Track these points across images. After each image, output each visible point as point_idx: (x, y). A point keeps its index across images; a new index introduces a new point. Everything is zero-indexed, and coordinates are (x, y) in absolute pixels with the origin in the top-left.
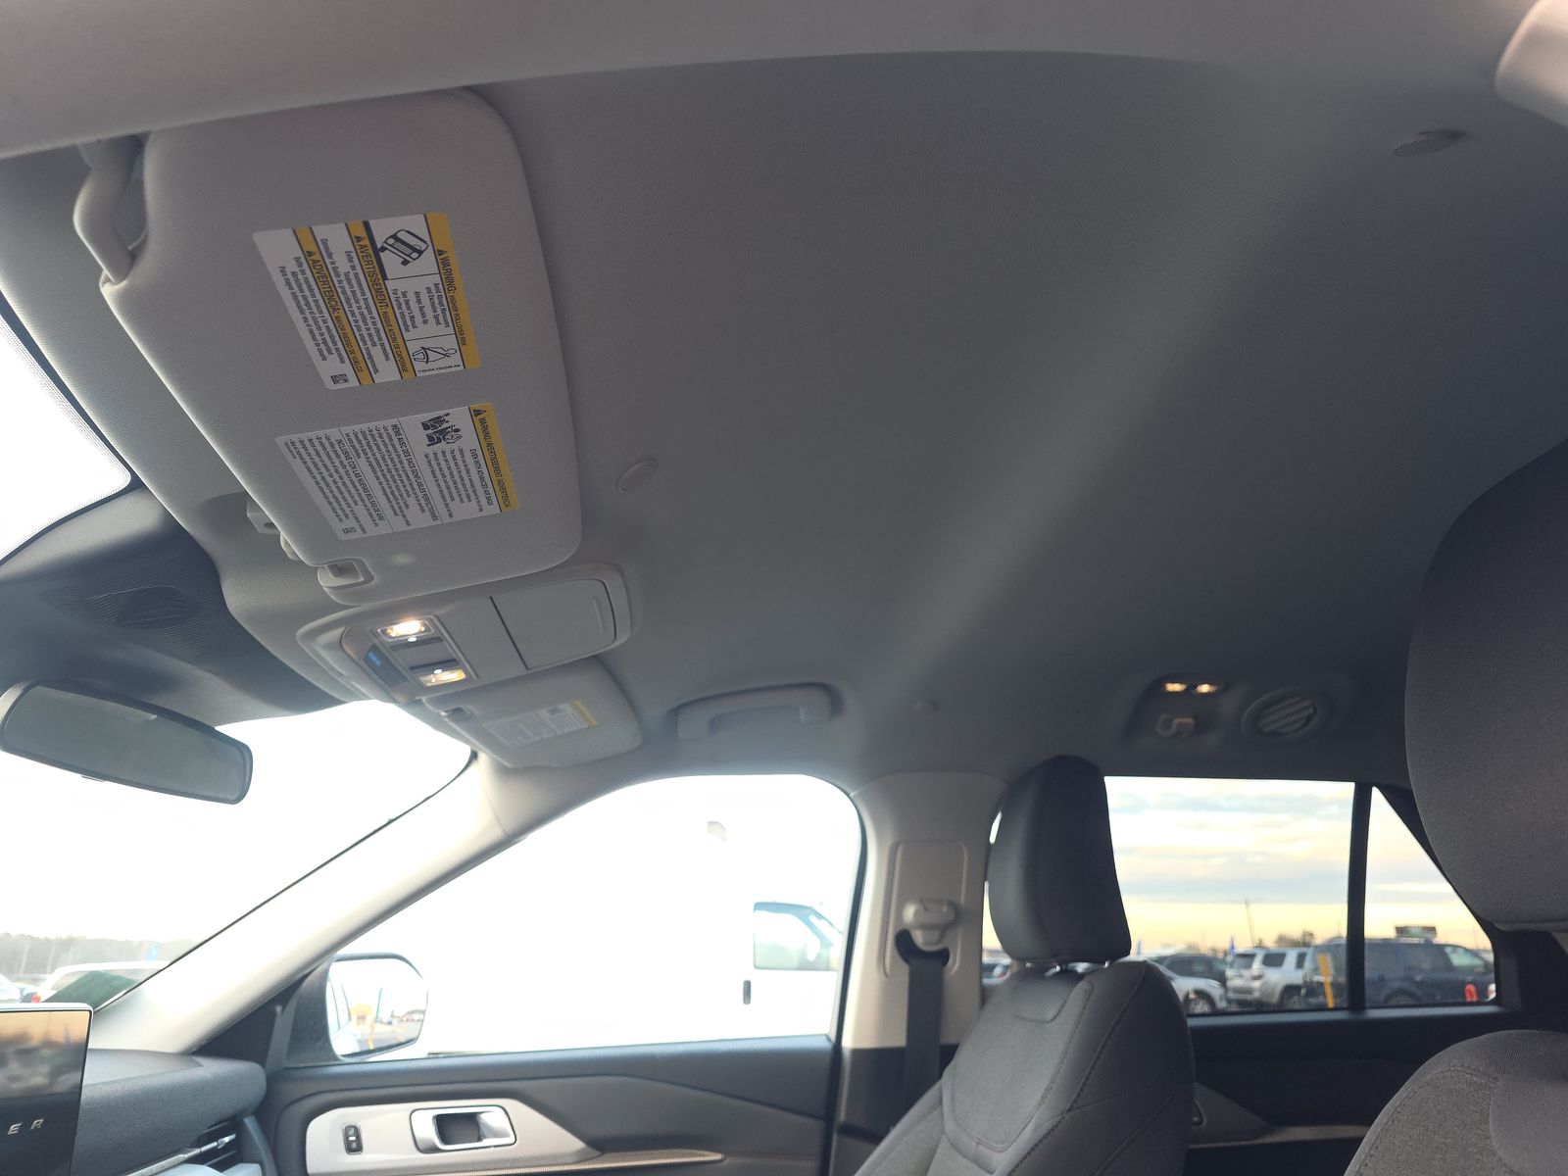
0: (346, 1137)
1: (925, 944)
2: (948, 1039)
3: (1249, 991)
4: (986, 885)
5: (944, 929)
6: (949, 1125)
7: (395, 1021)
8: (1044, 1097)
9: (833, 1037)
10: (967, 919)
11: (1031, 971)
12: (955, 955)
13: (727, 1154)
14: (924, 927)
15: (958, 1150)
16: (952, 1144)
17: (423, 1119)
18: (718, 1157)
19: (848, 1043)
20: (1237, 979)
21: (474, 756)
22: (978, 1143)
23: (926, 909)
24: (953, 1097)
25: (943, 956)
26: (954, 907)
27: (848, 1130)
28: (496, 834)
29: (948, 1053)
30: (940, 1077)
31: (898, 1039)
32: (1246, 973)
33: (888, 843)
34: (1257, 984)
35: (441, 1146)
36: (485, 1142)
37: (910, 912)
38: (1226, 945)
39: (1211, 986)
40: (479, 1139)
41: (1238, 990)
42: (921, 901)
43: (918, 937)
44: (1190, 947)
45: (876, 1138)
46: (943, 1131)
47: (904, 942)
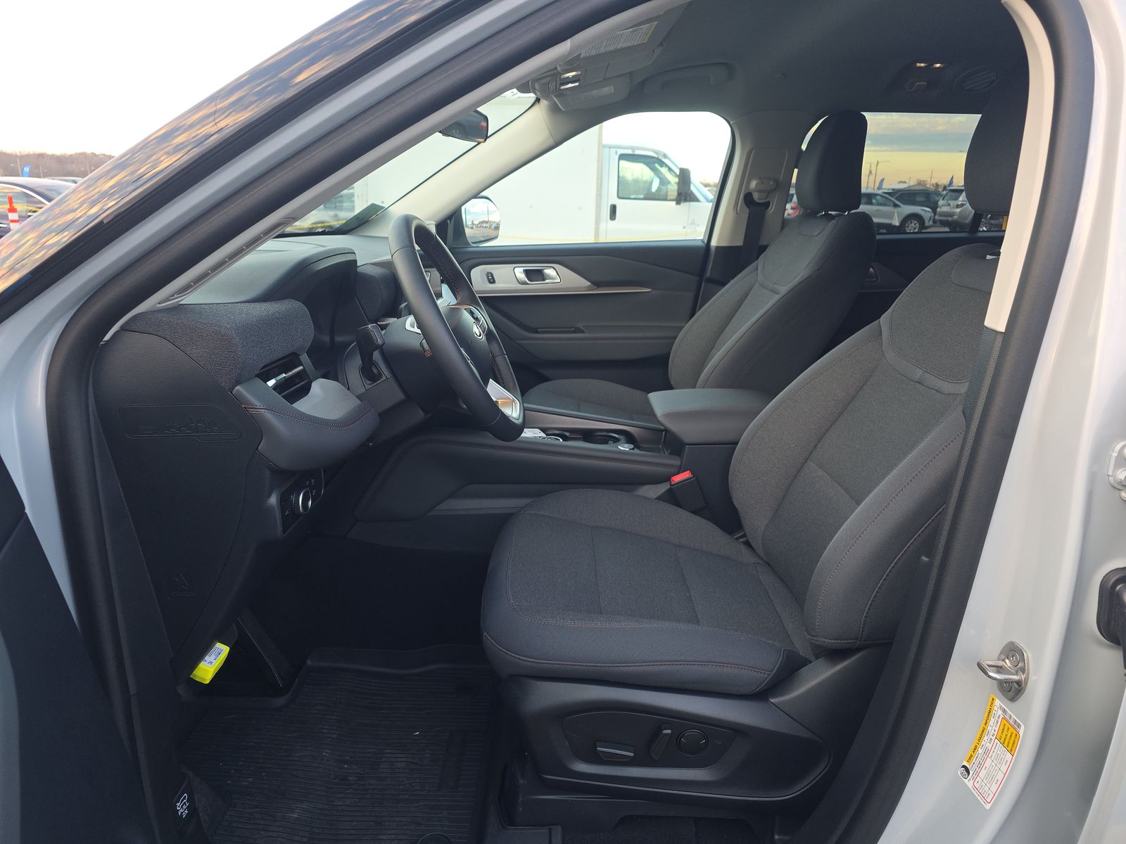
0: (488, 277)
1: (758, 199)
2: (763, 242)
3: (951, 215)
4: (796, 171)
5: (769, 192)
6: (760, 278)
7: (474, 227)
8: (807, 266)
9: (706, 241)
10: (782, 187)
11: (809, 213)
12: (773, 205)
13: (654, 289)
14: (759, 191)
15: (764, 288)
16: (760, 285)
17: (519, 272)
18: (649, 290)
19: (714, 243)
20: (943, 206)
21: (538, 100)
22: (774, 284)
23: (762, 183)
24: (763, 267)
25: (767, 205)
26: (777, 182)
27: (710, 280)
28: (551, 142)
29: (763, 249)
30: (757, 258)
31: (740, 243)
32: (953, 203)
33: (747, 150)
34: (958, 210)
35: (529, 282)
36: (547, 281)
37: (753, 184)
38: (946, 182)
39: (925, 212)
40: (544, 280)
41: (942, 214)
42: (760, 178)
43: (756, 196)
44: (920, 183)
45: (724, 284)
46: (757, 280)
47: (748, 199)
